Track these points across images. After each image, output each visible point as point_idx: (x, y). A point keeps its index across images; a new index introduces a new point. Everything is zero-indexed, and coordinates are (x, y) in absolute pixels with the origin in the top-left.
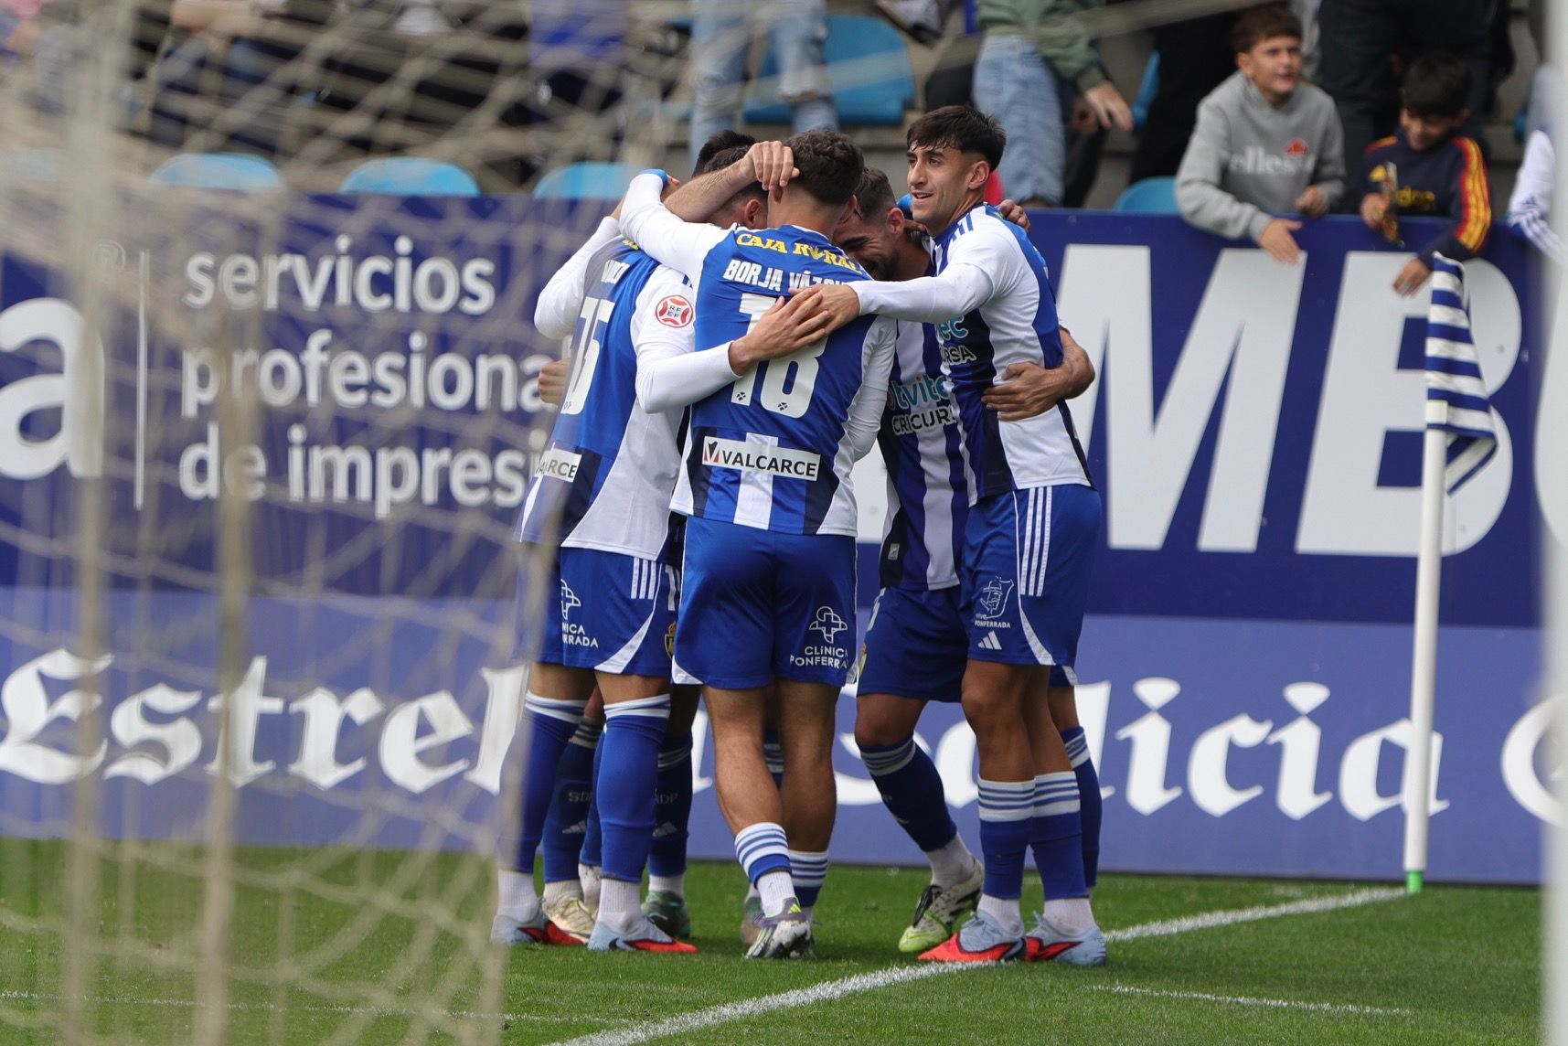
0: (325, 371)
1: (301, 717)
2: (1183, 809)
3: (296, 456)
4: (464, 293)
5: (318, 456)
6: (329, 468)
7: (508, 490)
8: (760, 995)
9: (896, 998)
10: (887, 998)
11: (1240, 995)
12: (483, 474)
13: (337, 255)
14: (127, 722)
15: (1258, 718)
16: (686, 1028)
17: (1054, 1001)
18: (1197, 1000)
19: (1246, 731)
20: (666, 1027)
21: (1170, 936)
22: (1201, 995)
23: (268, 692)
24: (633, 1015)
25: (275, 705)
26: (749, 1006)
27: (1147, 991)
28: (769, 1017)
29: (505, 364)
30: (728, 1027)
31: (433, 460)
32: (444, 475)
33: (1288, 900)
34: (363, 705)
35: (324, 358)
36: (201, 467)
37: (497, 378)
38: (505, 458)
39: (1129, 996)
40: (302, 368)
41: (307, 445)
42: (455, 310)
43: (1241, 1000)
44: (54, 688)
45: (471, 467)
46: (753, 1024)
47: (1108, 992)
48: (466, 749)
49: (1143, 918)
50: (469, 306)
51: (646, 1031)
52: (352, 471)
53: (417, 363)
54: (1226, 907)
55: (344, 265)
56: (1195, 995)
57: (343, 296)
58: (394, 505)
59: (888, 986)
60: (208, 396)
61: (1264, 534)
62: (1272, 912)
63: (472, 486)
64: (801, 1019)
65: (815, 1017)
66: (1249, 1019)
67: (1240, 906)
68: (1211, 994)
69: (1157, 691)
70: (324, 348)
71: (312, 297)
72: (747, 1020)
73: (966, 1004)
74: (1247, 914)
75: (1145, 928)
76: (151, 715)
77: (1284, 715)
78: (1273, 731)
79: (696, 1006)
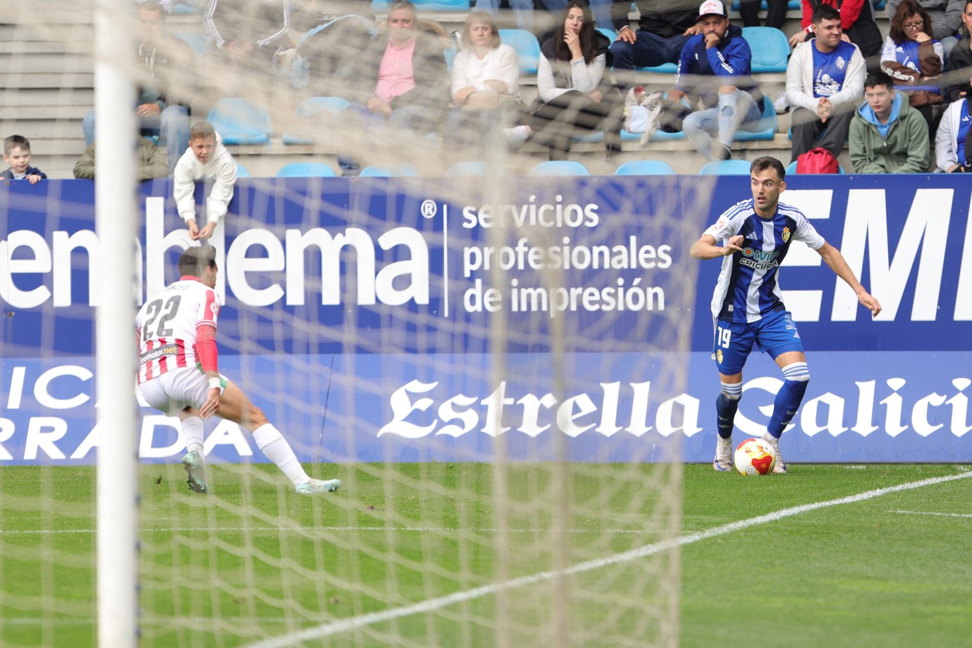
0: (526, 254)
1: (522, 406)
2: (910, 434)
3: (515, 292)
4: (586, 218)
5: (524, 292)
6: (529, 296)
7: (608, 304)
8: (745, 519)
9: (804, 519)
10: (800, 519)
11: (952, 513)
12: (597, 297)
13: (529, 203)
14: (445, 411)
15: (941, 394)
16: (716, 534)
17: (872, 518)
18: (934, 515)
19: (936, 399)
20: (707, 534)
21: (915, 489)
22: (935, 513)
23: (508, 395)
24: (692, 529)
25: (510, 401)
26: (741, 524)
27: (912, 512)
28: (752, 528)
29: (604, 248)
30: (734, 533)
31: (575, 292)
32: (580, 298)
33: (962, 472)
34: (549, 400)
35: (526, 249)
36: (473, 298)
37: (601, 254)
38: (606, 290)
39: (904, 515)
40: (516, 254)
41: (519, 288)
42: (582, 225)
43: (953, 515)
44: (413, 397)
45: (592, 294)
46: (745, 531)
47: (895, 513)
48: (595, 418)
49: (901, 481)
50: (588, 224)
51: (699, 536)
52: (539, 296)
53: (566, 249)
54: (937, 476)
55: (533, 208)
56: (933, 513)
57: (533, 221)
58: (558, 312)
59: (799, 513)
60: (475, 267)
61: (939, 313)
62: (956, 477)
63: (592, 303)
64: (765, 529)
65: (771, 528)
66: (957, 523)
67: (942, 475)
68: (940, 513)
69: (896, 383)
70: (525, 245)
71: (519, 221)
72: (742, 530)
73: (835, 520)
74: (946, 478)
75: (904, 485)
76: (456, 408)
77: (952, 392)
78: (947, 400)
79: (718, 524)
